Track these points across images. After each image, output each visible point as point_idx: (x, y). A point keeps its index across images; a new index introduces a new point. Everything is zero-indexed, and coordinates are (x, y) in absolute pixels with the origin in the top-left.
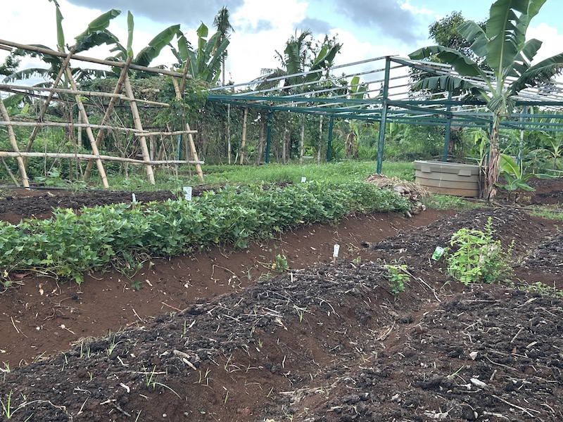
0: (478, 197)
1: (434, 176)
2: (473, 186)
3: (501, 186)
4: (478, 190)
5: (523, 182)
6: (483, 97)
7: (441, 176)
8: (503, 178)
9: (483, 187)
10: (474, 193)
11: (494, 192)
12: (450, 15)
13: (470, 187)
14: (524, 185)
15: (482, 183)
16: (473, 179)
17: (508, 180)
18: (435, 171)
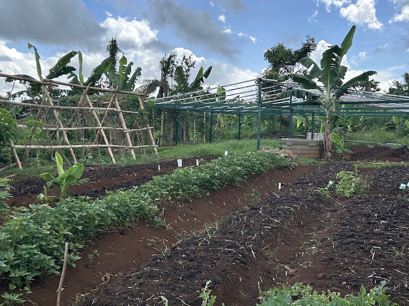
0: (321, 158)
1: (295, 147)
2: (318, 152)
3: (333, 151)
4: (320, 154)
5: (345, 148)
6: (319, 101)
7: (299, 147)
8: (334, 146)
9: (323, 152)
10: (318, 156)
11: (330, 154)
12: (277, 45)
13: (316, 152)
14: (346, 150)
15: (323, 150)
16: (318, 148)
17: (337, 147)
18: (295, 144)
